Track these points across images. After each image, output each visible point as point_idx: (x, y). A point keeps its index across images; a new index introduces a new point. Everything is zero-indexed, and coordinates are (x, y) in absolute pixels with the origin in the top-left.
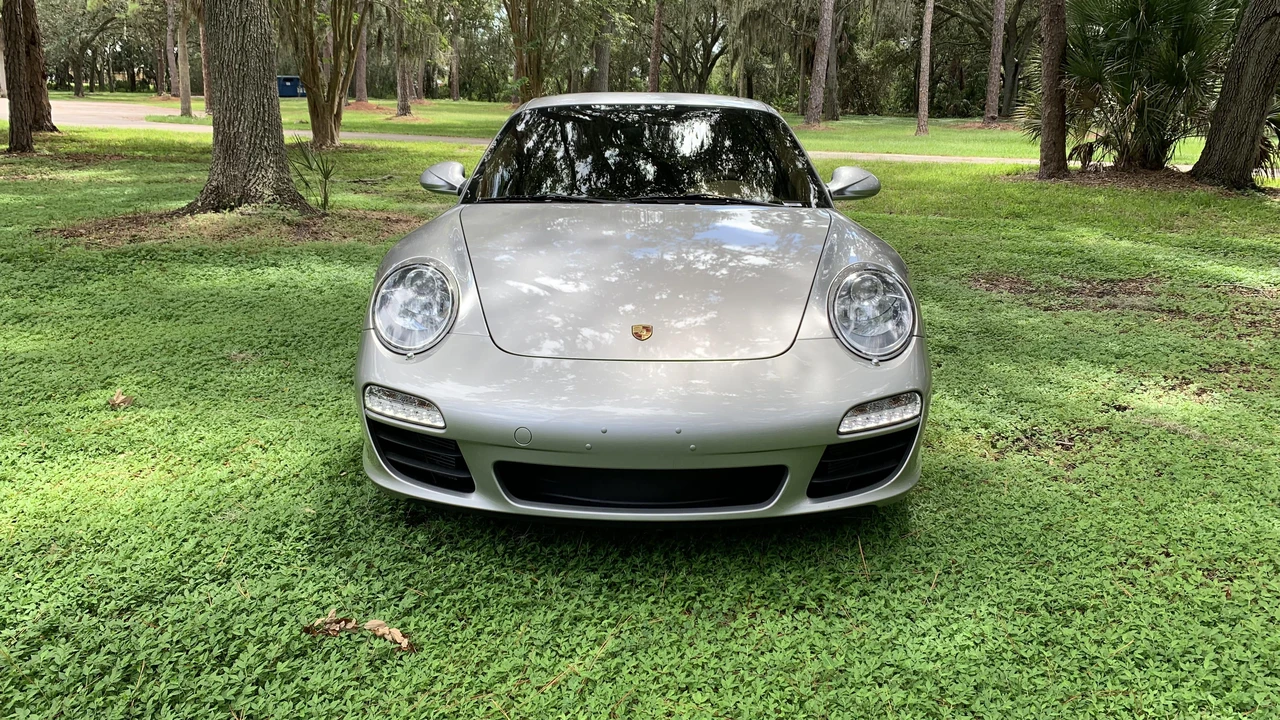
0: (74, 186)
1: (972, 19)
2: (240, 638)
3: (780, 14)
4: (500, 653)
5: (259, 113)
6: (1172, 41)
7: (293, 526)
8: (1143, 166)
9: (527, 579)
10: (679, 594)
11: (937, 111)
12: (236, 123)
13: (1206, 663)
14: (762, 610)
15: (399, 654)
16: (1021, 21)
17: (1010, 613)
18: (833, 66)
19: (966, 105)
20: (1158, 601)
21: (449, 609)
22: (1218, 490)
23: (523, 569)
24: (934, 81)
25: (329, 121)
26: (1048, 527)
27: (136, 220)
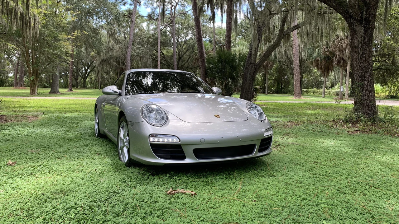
1: (167, 64)
3: (112, 60)
6: (230, 69)
16: (180, 65)
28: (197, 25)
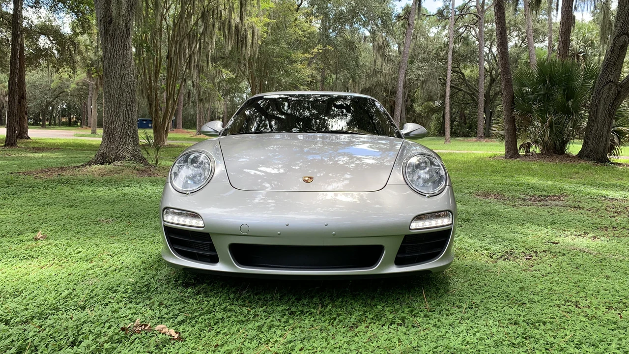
0: (34, 158)
1: (469, 92)
2: (85, 333)
3: (378, 89)
4: (228, 343)
5: (126, 118)
6: (564, 94)
7: (122, 286)
8: (555, 152)
9: (245, 310)
10: (327, 317)
11: (454, 134)
12: (115, 123)
13: (614, 345)
14: (372, 324)
15: (172, 342)
16: (492, 93)
17: (506, 324)
18: (404, 113)
19: (468, 132)
20: (584, 319)
21: (202, 322)
22: (609, 274)
23: (244, 305)
24: (452, 121)
25: (162, 133)
26: (522, 289)
27: (62, 169)
28: (498, 18)
